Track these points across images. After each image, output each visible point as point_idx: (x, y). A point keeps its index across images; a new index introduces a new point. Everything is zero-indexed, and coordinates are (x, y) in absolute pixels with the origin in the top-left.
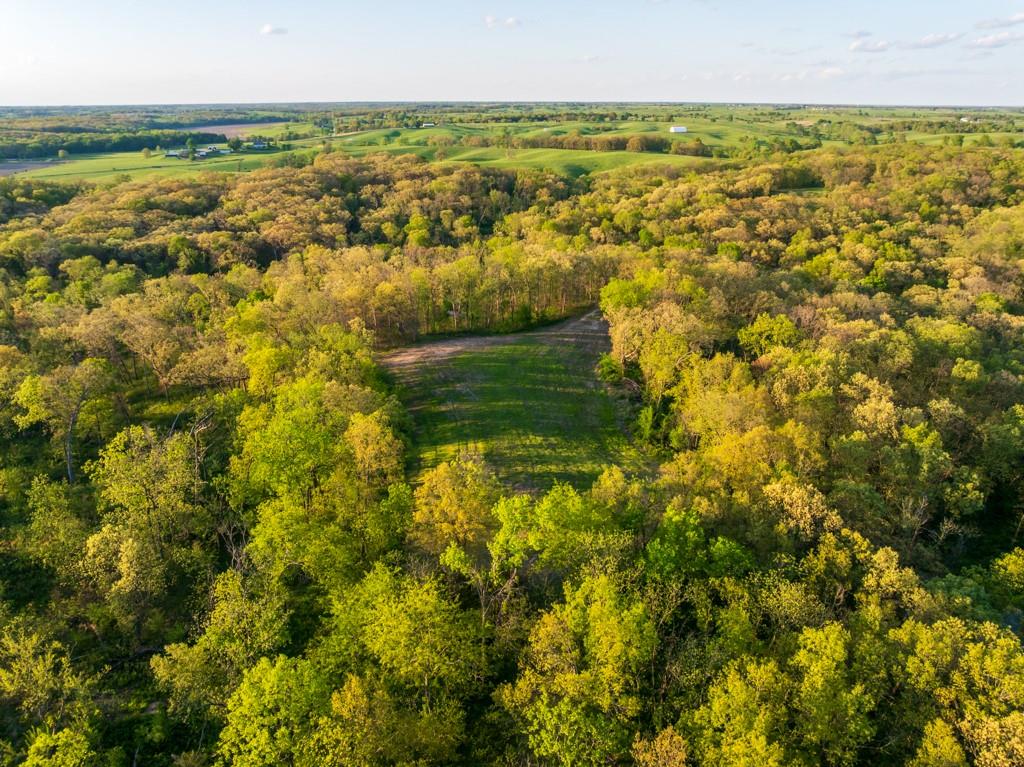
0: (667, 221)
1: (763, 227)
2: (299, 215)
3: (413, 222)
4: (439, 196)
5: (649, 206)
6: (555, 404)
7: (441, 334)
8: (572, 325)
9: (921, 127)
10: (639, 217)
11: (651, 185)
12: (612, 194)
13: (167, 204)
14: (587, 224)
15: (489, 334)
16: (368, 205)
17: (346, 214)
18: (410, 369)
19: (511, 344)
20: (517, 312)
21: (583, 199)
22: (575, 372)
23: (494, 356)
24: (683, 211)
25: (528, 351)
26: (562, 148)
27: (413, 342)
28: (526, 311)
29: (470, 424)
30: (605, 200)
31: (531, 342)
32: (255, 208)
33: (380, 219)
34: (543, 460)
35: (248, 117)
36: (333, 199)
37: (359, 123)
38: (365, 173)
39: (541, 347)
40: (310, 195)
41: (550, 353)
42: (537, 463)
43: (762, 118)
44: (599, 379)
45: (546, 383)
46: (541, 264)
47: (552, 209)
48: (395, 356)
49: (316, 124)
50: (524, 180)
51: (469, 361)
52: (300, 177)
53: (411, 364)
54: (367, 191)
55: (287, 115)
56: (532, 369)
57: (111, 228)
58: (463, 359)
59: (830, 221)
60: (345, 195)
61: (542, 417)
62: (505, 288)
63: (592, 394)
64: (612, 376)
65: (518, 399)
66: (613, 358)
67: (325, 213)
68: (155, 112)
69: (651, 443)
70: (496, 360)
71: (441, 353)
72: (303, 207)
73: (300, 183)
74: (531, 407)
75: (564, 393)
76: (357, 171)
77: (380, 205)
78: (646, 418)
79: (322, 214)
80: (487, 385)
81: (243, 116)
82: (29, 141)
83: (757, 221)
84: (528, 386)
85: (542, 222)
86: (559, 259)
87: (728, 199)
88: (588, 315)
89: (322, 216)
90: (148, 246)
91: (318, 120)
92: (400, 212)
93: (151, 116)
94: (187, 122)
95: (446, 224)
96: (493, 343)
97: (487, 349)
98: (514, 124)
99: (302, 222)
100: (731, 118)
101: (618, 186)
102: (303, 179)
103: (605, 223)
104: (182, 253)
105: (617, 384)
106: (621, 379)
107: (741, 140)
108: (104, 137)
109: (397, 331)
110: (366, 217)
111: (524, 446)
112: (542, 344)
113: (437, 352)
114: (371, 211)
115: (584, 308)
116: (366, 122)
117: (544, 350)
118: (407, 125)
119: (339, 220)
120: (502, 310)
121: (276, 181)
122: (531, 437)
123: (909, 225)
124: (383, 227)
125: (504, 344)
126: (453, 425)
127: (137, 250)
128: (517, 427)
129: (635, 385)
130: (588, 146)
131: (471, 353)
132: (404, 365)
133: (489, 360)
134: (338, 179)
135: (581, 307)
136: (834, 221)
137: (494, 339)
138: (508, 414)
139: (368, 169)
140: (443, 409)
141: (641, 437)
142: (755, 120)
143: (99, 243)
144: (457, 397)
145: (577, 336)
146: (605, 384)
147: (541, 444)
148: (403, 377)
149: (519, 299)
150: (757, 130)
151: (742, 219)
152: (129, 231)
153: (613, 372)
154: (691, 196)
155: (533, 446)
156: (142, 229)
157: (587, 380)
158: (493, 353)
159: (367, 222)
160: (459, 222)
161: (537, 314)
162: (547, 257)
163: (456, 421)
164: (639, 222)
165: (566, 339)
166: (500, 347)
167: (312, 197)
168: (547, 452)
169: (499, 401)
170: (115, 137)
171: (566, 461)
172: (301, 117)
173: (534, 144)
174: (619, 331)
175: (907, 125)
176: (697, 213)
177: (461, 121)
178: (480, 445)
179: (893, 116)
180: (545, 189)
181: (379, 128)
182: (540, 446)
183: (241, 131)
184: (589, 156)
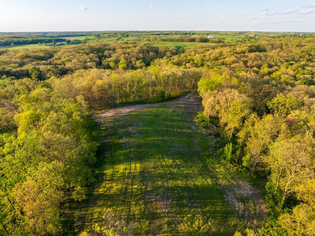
0: (214, 61)
1: (250, 63)
2: (80, 60)
3: (121, 62)
4: (131, 54)
5: (206, 56)
6: (177, 139)
7: (125, 103)
8: (182, 99)
9: (289, 36)
10: (203, 60)
11: (205, 51)
12: (193, 53)
13: (34, 56)
14: (184, 63)
15: (147, 103)
16: (106, 57)
17: (97, 59)
18: (109, 119)
19: (156, 108)
20: (159, 94)
21: (182, 55)
22: (186, 121)
23: (148, 113)
24: (219, 58)
25: (163, 111)
26: (174, 41)
27: (113, 107)
28: (163, 93)
29: (134, 151)
30: (190, 55)
31: (165, 107)
32: (65, 57)
33: (109, 61)
34: (173, 177)
35: (75, 35)
36: (93, 55)
37: (109, 36)
38: (107, 47)
39: (169, 109)
40: (85, 53)
41: (174, 111)
42: (170, 179)
43: (237, 34)
44: (197, 124)
45: (172, 127)
46: (169, 74)
47: (172, 58)
48: (103, 113)
49: (95, 36)
50: (161, 49)
51: (136, 116)
52: (83, 48)
53: (110, 117)
54: (106, 53)
55: (87, 34)
56: (166, 120)
57: (10, 64)
58: (134, 115)
59: (273, 62)
60: (98, 54)
61: (172, 147)
62: (154, 84)
63: (195, 133)
64: (203, 123)
65: (159, 136)
66: (204, 115)
67: (89, 59)
68: (46, 33)
69: (231, 163)
70: (149, 115)
71: (125, 111)
72: (82, 57)
73: (83, 50)
74: (166, 141)
75: (182, 132)
76: (104, 46)
77: (110, 57)
78: (228, 149)
79: (88, 59)
80: (144, 128)
81: (73, 34)
82: (2, 40)
83: (247, 61)
84: (164, 129)
85: (168, 62)
86: (177, 72)
87: (235, 54)
88: (189, 95)
89: (88, 60)
90: (22, 70)
91: (96, 35)
92: (117, 59)
93: (44, 35)
94: (56, 36)
95: (133, 63)
96: (148, 107)
97: (145, 110)
98: (158, 36)
99: (80, 62)
100: (227, 34)
101: (194, 51)
102: (84, 48)
103: (191, 62)
104: (34, 73)
105: (206, 127)
106: (208, 124)
107: (231, 40)
108: (27, 39)
109: (106, 102)
110: (104, 60)
111: (162, 166)
112: (170, 108)
113: (122, 111)
114: (107, 58)
115: (186, 92)
116: (111, 36)
117: (171, 110)
118: (124, 36)
119: (94, 61)
120: (153, 94)
121: (75, 49)
122: (166, 160)
123: (303, 63)
124: (110, 63)
125: (153, 107)
126: (125, 151)
127: (17, 71)
128: (158, 153)
129: (215, 128)
130: (182, 41)
131: (138, 112)
132: (106, 117)
133: (146, 115)
134: (97, 49)
135: (185, 92)
136: (275, 61)
137: (149, 105)
138: (154, 145)
139: (108, 46)
140: (121, 141)
141: (225, 158)
142: (234, 35)
143: (3, 69)
144: (128, 135)
145: (185, 104)
146: (200, 127)
147: (172, 165)
148: (104, 124)
149: (160, 88)
150: (236, 37)
151: (242, 61)
152: (17, 65)
153: (203, 121)
154: (221, 54)
155: (167, 166)
156: (22, 64)
157: (192, 125)
158: (148, 112)
159: (104, 62)
160: (138, 62)
161: (167, 95)
162: (171, 71)
163: (127, 149)
164: (204, 62)
165: (180, 105)
166: (151, 109)
167: (86, 54)
168: (175, 171)
169: (149, 137)
170: (30, 39)
171: (187, 177)
172: (92, 34)
173: (165, 40)
174: (208, 102)
175: (283, 36)
176: (225, 59)
177: (141, 35)
178: (138, 165)
179: (278, 34)
180: (169, 52)
181: (115, 37)
182: (171, 166)
183: (72, 38)
184: (183, 44)
